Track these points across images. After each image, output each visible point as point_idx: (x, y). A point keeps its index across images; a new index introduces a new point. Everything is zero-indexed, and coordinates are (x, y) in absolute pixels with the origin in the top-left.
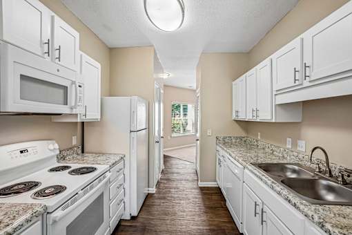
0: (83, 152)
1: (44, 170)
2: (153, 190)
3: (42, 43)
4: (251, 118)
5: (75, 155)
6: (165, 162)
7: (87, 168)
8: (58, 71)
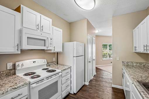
0: (57, 64)
1: (40, 69)
2: (87, 83)
3: (36, 26)
4: (143, 51)
5: (54, 65)
6: (96, 71)
7: (52, 70)
8: (41, 34)
